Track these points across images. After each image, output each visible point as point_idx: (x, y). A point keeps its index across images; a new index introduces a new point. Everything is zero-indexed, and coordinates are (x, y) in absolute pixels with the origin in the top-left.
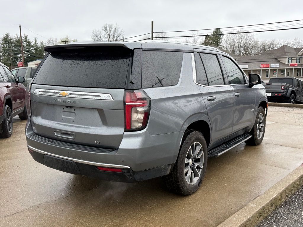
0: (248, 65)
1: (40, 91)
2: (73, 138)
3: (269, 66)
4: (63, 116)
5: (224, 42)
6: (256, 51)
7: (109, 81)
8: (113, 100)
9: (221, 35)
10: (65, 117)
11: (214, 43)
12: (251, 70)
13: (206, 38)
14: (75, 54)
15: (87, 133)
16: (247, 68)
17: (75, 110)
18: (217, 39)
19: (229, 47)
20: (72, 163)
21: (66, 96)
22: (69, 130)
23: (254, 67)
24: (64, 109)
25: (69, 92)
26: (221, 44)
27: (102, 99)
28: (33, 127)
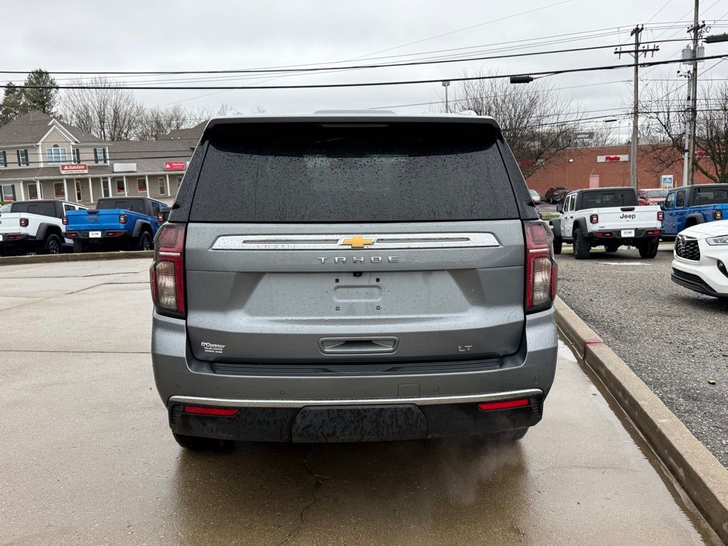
0: (135, 164)
1: (245, 242)
2: (391, 349)
3: (183, 166)
4: (338, 298)
5: (61, 104)
6: (139, 130)
7: (476, 203)
8: (501, 247)
9: (51, 88)
10: (346, 301)
11: (35, 107)
12: (144, 176)
13: (7, 93)
15: (437, 330)
16: (135, 170)
17: (378, 280)
18: (43, 96)
19: (74, 116)
20: (409, 409)
22: (378, 332)
23: (150, 169)
24: (337, 281)
25: (374, 237)
26: (54, 110)
27: (475, 245)
28: (205, 346)
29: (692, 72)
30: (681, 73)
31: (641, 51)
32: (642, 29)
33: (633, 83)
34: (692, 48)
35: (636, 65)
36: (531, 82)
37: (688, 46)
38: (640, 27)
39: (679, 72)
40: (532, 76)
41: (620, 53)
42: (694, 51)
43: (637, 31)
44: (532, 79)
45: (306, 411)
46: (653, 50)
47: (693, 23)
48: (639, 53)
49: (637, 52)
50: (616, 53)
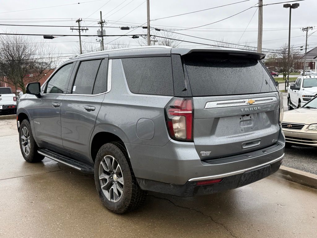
1: (217, 104)
2: (259, 144)
4: (241, 126)
8: (277, 102)
10: (243, 127)
14: (224, 60)
17: (251, 117)
21: (253, 104)
22: (257, 138)
24: (240, 119)
28: (202, 153)
29: (101, 40)
30: (97, 40)
31: (81, 29)
32: (81, 20)
33: (79, 43)
34: (101, 30)
35: (80, 36)
36: (53, 39)
37: (99, 30)
38: (80, 19)
39: (96, 40)
40: (54, 36)
41: (72, 29)
42: (102, 32)
43: (79, 21)
44: (54, 38)
45: (245, 174)
46: (86, 30)
47: (100, 20)
48: (81, 30)
49: (79, 29)
50: (71, 29)
